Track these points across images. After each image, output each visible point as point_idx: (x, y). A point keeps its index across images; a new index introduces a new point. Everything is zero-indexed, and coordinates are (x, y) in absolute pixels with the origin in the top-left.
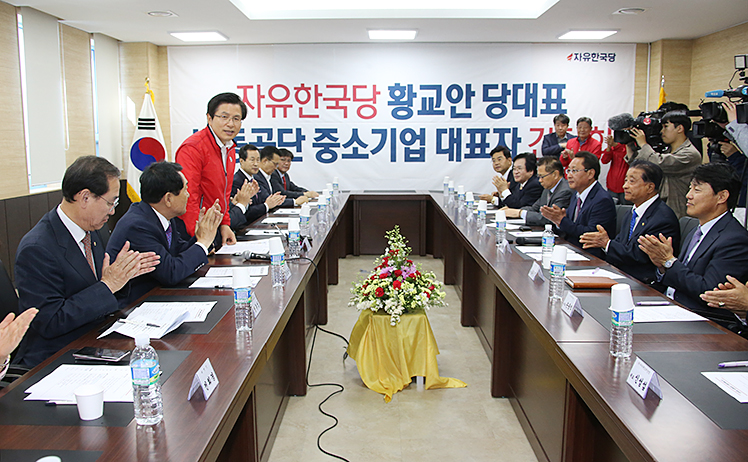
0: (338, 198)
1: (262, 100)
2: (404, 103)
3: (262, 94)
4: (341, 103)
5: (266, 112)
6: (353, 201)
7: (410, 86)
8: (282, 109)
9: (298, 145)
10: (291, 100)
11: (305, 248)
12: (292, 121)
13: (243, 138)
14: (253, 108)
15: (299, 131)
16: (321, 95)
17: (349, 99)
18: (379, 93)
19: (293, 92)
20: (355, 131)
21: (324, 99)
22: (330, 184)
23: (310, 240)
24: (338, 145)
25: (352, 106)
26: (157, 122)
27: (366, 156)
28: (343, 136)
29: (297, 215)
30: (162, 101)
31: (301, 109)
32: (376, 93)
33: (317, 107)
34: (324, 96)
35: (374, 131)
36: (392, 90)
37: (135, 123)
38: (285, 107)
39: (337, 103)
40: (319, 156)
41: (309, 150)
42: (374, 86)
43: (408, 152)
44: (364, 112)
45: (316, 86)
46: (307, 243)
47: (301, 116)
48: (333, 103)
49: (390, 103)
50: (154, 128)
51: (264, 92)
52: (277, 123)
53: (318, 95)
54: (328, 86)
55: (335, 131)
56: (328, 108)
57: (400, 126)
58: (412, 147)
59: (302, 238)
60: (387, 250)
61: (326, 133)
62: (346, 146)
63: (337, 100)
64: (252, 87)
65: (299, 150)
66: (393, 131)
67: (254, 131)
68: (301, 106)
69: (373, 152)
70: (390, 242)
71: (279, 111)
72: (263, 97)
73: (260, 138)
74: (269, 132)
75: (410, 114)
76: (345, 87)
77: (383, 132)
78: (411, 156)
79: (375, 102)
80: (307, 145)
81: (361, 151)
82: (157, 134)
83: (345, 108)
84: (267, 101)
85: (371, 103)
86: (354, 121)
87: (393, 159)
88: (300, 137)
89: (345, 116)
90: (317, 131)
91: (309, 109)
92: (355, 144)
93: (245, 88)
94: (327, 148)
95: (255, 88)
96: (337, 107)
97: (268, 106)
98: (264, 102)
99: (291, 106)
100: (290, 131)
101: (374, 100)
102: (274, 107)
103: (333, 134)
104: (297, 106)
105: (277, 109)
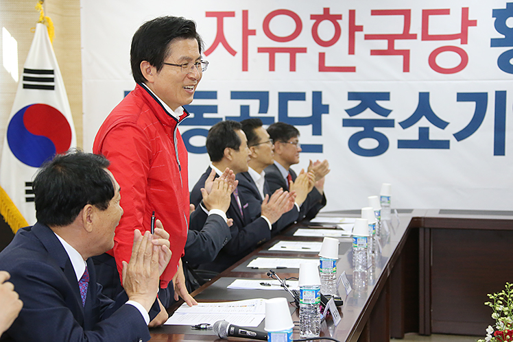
1: (250, 38)
3: (250, 28)
4: (399, 45)
5: (259, 61)
6: (418, 229)
8: (287, 55)
9: (315, 122)
10: (305, 40)
12: (306, 78)
13: (214, 109)
14: (233, 53)
15: (317, 96)
16: (360, 28)
17: (414, 37)
18: (474, 23)
19: (308, 24)
20: (424, 98)
21: (367, 37)
24: (391, 124)
25: (420, 50)
26: (58, 76)
27: (444, 145)
28: (401, 106)
30: (68, 38)
31: (322, 56)
32: (467, 23)
33: (351, 51)
34: (367, 31)
35: (462, 97)
36: (500, 16)
38: (293, 52)
39: (391, 45)
40: (353, 144)
41: (335, 132)
42: (465, 11)
44: (443, 60)
45: (352, 14)
47: (322, 68)
48: (383, 45)
49: (495, 43)
50: (52, 88)
51: (255, 23)
52: (277, 82)
53: (354, 29)
54: (374, 13)
55: (385, 96)
56: (374, 52)
61: (368, 100)
62: (406, 124)
63: (391, 38)
64: (232, 14)
65: (317, 131)
66: (501, 96)
67: (235, 95)
68: (322, 49)
69: (460, 136)
71: (282, 59)
72: (253, 32)
73: (245, 109)
74: (263, 97)
76: (406, 14)
77: (480, 99)
79: (464, 41)
80: (331, 122)
81: (435, 134)
82: (58, 98)
83: (406, 54)
84: (260, 39)
85: (457, 43)
86: (422, 78)
87: (499, 149)
88: (320, 108)
89: (406, 68)
90: (352, 96)
91: (337, 55)
92: (424, 122)
93: (220, 16)
94: (369, 128)
95: (239, 16)
96: (391, 51)
97: (261, 50)
98: (254, 42)
99: (304, 50)
100: (300, 96)
101: (463, 36)
102: (272, 52)
103: (381, 103)
104: (314, 49)
105: (278, 55)
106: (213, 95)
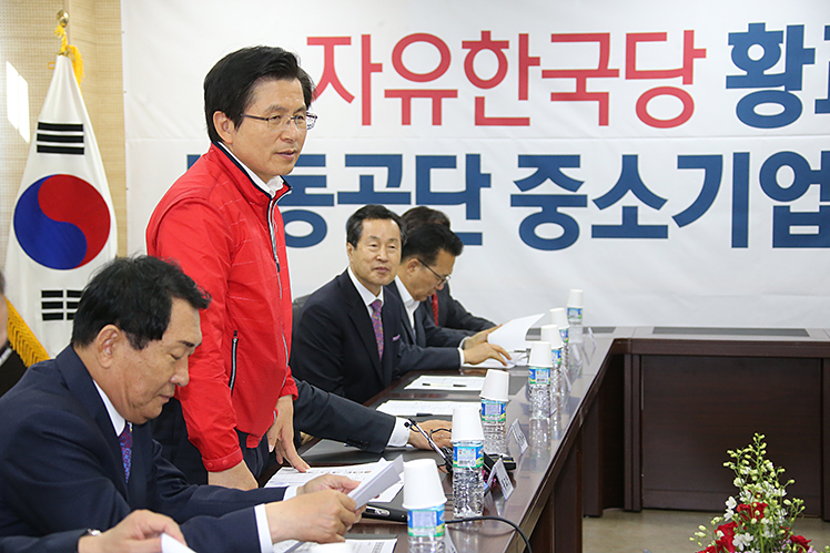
0: (582, 349)
1: (374, 75)
2: (776, 80)
3: (374, 60)
4: (593, 85)
5: (386, 110)
6: (621, 355)
7: (796, 32)
8: (429, 101)
9: (470, 200)
10: (454, 78)
11: (496, 490)
12: (457, 135)
13: (321, 181)
14: (349, 98)
15: (473, 161)
16: (536, 61)
17: (615, 73)
18: (702, 53)
19: (458, 55)
20: (630, 163)
21: (547, 74)
22: (559, 312)
23: (510, 467)
24: (581, 202)
25: (624, 93)
26: (89, 134)
27: (659, 232)
28: (597, 176)
29: (473, 396)
30: (104, 77)
31: (480, 102)
32: (692, 53)
33: (523, 95)
34: (545, 65)
35: (686, 162)
36: (739, 43)
37: (28, 134)
38: (437, 97)
39: (581, 85)
40: (527, 231)
41: (500, 213)
42: (689, 35)
43: (783, 219)
44: (657, 108)
45: (524, 39)
46: (502, 475)
47: (481, 120)
48: (570, 85)
49: (732, 82)
50: (80, 151)
51: (382, 54)
52: (414, 141)
53: (527, 62)
54: (556, 38)
55: (574, 161)
56: (556, 97)
57: (763, 145)
58: (796, 206)
59: (488, 461)
60: (731, 503)
61: (547, 166)
62: (603, 202)
63: (581, 76)
64: (346, 41)
65: (474, 213)
66: (741, 160)
67: (352, 161)
68: (480, 92)
69: (683, 219)
70: (738, 481)
71: (421, 107)
72: (378, 68)
73: (367, 181)
74: (393, 163)
75: (793, 111)
76: (603, 39)
77: (711, 165)
78: (794, 230)
79: (688, 80)
80: (495, 200)
81: (647, 216)
82: (89, 168)
83: (603, 99)
84: (387, 79)
85: (677, 82)
86: (627, 134)
87: (740, 238)
88: (477, 179)
89: (604, 120)
90: (525, 161)
91: (502, 100)
92: (630, 199)
93: (329, 44)
94: (549, 209)
95: (357, 43)
96: (581, 95)
97: (389, 94)
98: (379, 82)
99: (453, 94)
100: (448, 162)
101: (686, 73)
102: (406, 96)
103: (567, 171)
104: (469, 92)
105: (414, 102)
106: (319, 160)
